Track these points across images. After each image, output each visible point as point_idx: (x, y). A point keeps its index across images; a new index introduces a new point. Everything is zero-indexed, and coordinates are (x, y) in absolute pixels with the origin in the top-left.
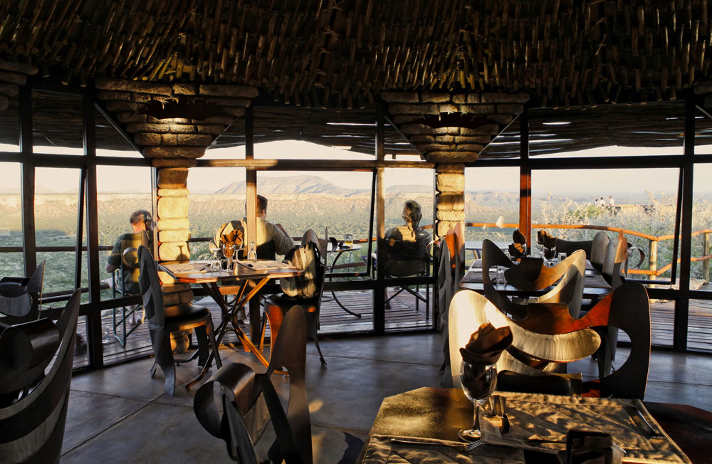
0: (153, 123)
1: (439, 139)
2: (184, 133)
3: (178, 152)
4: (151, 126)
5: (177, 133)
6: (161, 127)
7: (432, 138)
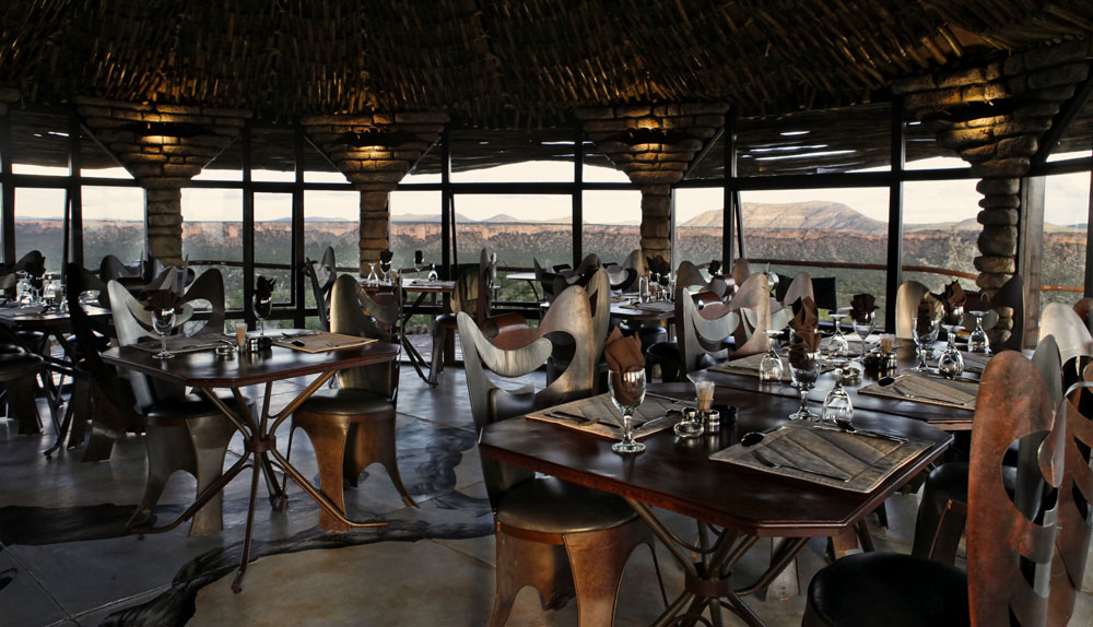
0: (353, 151)
1: (639, 157)
3: (377, 177)
5: (375, 159)
7: (631, 157)
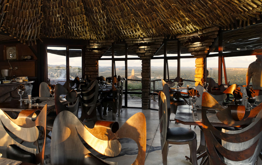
2: (200, 47)
4: (191, 46)
6: (194, 46)
